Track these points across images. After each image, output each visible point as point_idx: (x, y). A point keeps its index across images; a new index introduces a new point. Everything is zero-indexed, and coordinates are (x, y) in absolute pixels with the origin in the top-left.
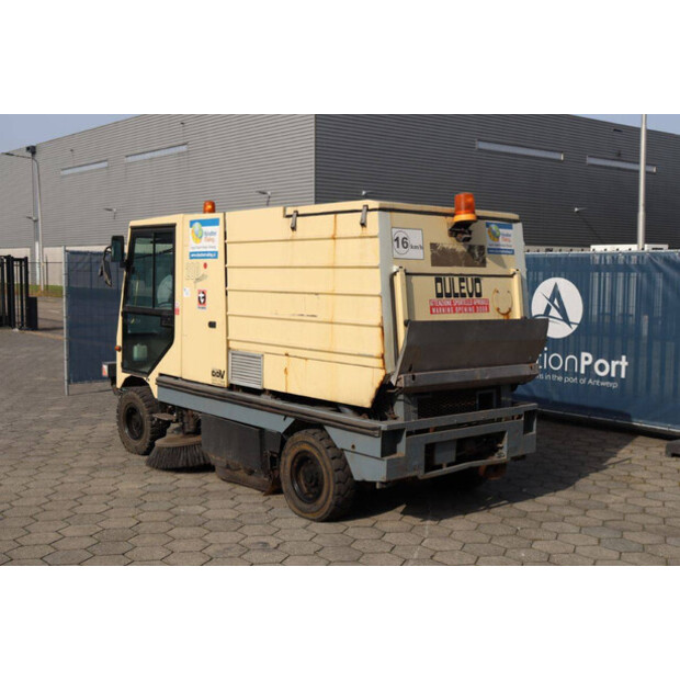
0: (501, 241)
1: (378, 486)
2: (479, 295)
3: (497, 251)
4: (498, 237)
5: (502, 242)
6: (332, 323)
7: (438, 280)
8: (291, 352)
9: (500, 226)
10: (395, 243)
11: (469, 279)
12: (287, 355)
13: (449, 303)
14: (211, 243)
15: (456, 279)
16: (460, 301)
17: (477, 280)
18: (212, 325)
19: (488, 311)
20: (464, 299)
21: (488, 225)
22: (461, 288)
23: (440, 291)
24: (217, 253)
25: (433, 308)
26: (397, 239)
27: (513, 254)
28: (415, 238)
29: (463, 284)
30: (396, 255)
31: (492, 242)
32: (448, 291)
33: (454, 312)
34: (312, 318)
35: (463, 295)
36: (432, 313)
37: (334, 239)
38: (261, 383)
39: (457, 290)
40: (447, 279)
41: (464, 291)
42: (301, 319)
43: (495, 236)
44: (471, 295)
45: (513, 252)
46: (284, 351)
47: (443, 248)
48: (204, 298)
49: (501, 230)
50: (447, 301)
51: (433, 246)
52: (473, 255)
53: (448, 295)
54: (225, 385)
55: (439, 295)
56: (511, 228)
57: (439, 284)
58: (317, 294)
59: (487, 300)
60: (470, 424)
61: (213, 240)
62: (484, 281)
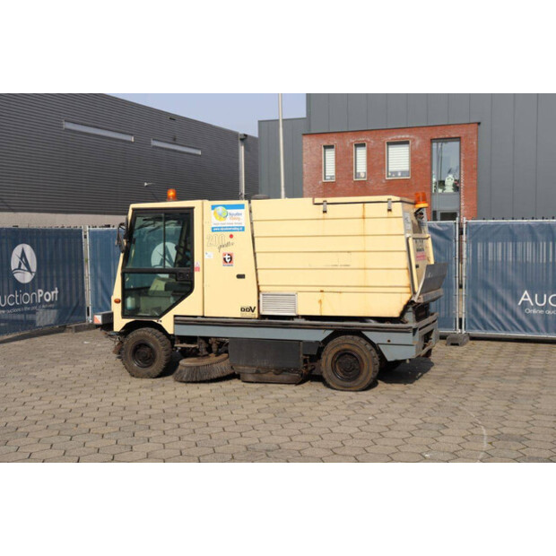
1: (408, 362)
6: (365, 269)
8: (325, 289)
12: (322, 291)
14: (237, 221)
18: (241, 276)
24: (243, 228)
34: (346, 267)
37: (364, 218)
38: (295, 312)
42: (334, 268)
46: (319, 289)
48: (231, 258)
54: (257, 316)
58: (348, 252)
61: (239, 219)
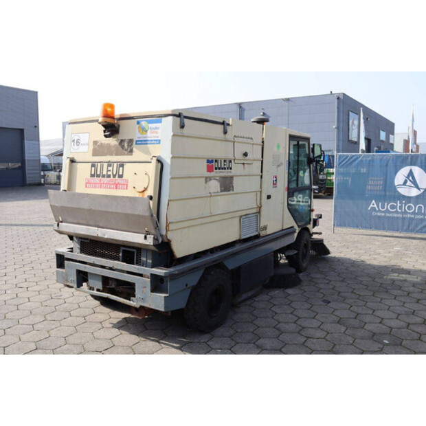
0: (149, 134)
2: (121, 176)
3: (144, 142)
4: (146, 131)
5: (150, 136)
7: (93, 165)
9: (150, 122)
10: (72, 143)
11: (115, 164)
13: (98, 181)
15: (106, 165)
16: (105, 180)
17: (122, 165)
19: (127, 188)
20: (108, 179)
21: (138, 123)
22: (108, 171)
23: (93, 173)
25: (88, 184)
26: (74, 141)
27: (159, 143)
28: (84, 138)
29: (110, 168)
30: (72, 150)
31: (140, 135)
32: (98, 173)
33: (101, 187)
35: (109, 176)
36: (86, 187)
39: (105, 173)
40: (99, 164)
41: (110, 173)
43: (144, 130)
44: (114, 176)
45: (159, 142)
47: (102, 144)
49: (150, 125)
50: (96, 180)
51: (95, 143)
52: (123, 147)
53: (98, 176)
55: (92, 176)
56: (161, 122)
57: (93, 168)
59: (127, 181)
60: (111, 269)
62: (127, 166)
